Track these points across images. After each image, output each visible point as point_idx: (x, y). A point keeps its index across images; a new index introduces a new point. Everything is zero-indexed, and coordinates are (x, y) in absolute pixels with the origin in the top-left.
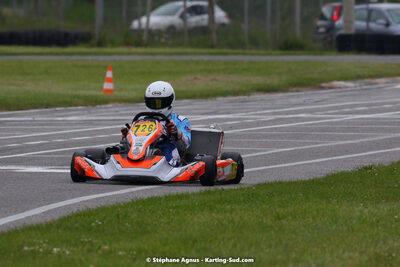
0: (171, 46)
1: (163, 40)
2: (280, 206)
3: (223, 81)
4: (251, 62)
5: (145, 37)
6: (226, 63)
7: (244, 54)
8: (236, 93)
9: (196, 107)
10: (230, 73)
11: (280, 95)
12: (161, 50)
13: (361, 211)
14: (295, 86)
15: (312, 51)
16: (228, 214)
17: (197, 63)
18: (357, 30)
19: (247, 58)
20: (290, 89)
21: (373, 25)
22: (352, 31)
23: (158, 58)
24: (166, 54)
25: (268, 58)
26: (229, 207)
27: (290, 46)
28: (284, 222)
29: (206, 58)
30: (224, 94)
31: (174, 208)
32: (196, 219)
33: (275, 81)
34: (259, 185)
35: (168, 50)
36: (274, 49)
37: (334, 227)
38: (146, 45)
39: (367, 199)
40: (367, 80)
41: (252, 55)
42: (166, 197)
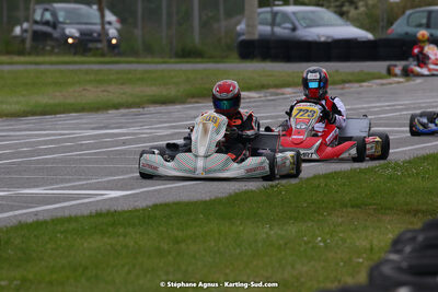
0: (58, 54)
1: (48, 48)
2: (178, 229)
3: (115, 93)
4: (146, 72)
5: (28, 44)
6: (118, 73)
7: (139, 63)
8: (129, 106)
9: (84, 121)
10: (122, 84)
11: (178, 107)
12: (47, 59)
13: (267, 233)
14: (193, 97)
15: (212, 58)
16: (121, 238)
17: (87, 72)
18: (260, 35)
19: (141, 67)
20: (189, 100)
21: (278, 30)
22: (256, 37)
23: (43, 67)
24: (52, 63)
25: (164, 66)
26: (121, 230)
27: (187, 54)
28: (183, 246)
29: (96, 67)
30: (117, 107)
31: (61, 233)
32: (85, 245)
33: (172, 92)
34: (155, 206)
35: (54, 59)
36: (171, 57)
37: (238, 251)
38: (30, 54)
39: (274, 220)
40: (271, 90)
41: (148, 63)
42: (53, 220)
